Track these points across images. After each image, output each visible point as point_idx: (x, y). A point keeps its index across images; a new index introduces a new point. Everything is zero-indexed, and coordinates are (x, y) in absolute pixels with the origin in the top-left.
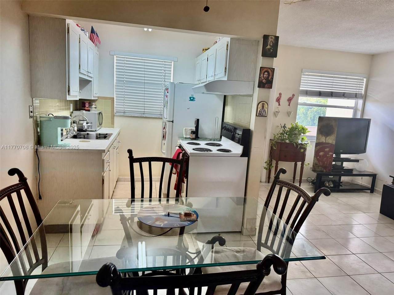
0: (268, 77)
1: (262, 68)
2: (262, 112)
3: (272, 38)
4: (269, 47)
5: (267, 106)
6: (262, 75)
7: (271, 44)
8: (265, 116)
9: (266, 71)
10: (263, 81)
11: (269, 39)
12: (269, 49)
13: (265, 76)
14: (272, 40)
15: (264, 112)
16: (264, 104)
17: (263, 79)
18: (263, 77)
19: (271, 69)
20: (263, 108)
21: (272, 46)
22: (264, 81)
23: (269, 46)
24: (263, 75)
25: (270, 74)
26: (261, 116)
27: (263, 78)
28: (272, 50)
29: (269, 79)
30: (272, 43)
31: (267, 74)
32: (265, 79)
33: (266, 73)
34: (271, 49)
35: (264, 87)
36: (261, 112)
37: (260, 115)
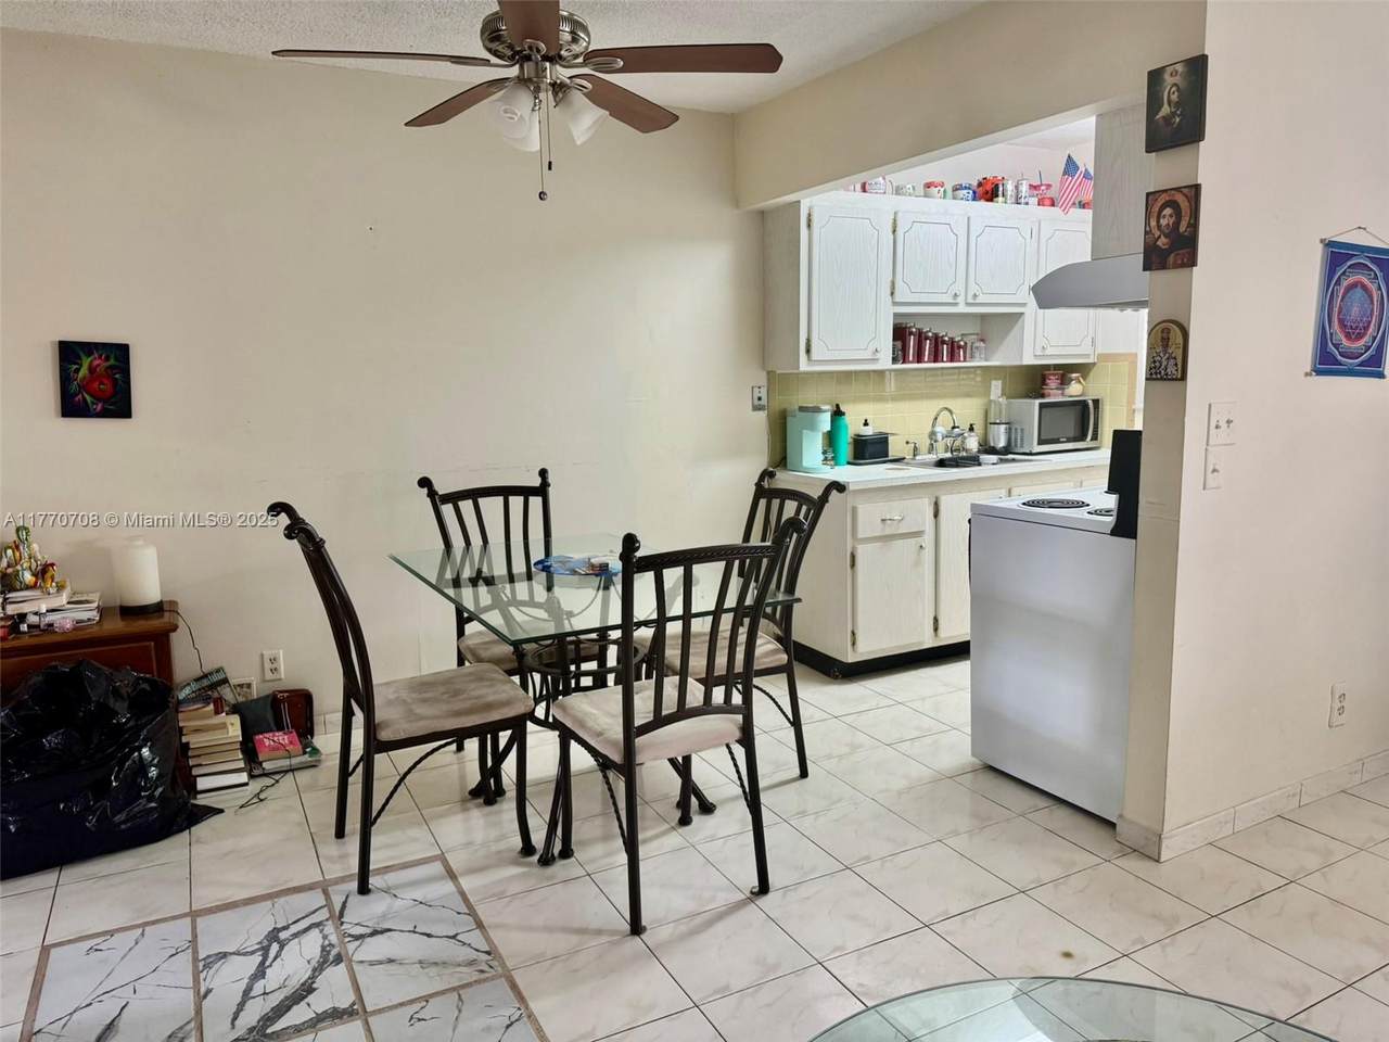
0: (1177, 224)
1: (1150, 197)
2: (1164, 363)
3: (1177, 72)
4: (1165, 110)
5: (1180, 340)
6: (1153, 223)
7: (1174, 97)
8: (1176, 379)
9: (1167, 202)
10: (1159, 243)
11: (1164, 81)
12: (1167, 119)
13: (1163, 222)
14: (1177, 79)
15: (1172, 362)
16: (1169, 331)
17: (1159, 237)
18: (1159, 226)
19: (1185, 191)
20: (1167, 345)
21: (1178, 104)
22: (1163, 242)
23: (1166, 105)
24: (1158, 222)
25: (1183, 214)
26: (1162, 379)
27: (1157, 233)
28: (1178, 120)
29: (1182, 229)
30: (1178, 90)
31: (1171, 216)
32: (1166, 237)
33: (1168, 211)
34: (1173, 114)
35: (1163, 266)
36: (1160, 362)
37: (1156, 373)
